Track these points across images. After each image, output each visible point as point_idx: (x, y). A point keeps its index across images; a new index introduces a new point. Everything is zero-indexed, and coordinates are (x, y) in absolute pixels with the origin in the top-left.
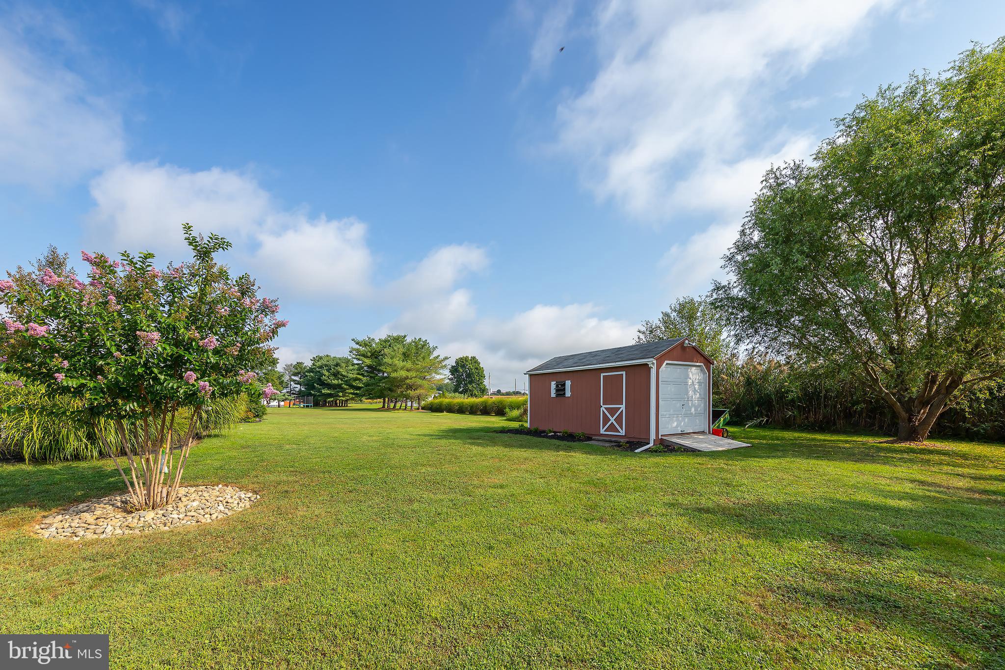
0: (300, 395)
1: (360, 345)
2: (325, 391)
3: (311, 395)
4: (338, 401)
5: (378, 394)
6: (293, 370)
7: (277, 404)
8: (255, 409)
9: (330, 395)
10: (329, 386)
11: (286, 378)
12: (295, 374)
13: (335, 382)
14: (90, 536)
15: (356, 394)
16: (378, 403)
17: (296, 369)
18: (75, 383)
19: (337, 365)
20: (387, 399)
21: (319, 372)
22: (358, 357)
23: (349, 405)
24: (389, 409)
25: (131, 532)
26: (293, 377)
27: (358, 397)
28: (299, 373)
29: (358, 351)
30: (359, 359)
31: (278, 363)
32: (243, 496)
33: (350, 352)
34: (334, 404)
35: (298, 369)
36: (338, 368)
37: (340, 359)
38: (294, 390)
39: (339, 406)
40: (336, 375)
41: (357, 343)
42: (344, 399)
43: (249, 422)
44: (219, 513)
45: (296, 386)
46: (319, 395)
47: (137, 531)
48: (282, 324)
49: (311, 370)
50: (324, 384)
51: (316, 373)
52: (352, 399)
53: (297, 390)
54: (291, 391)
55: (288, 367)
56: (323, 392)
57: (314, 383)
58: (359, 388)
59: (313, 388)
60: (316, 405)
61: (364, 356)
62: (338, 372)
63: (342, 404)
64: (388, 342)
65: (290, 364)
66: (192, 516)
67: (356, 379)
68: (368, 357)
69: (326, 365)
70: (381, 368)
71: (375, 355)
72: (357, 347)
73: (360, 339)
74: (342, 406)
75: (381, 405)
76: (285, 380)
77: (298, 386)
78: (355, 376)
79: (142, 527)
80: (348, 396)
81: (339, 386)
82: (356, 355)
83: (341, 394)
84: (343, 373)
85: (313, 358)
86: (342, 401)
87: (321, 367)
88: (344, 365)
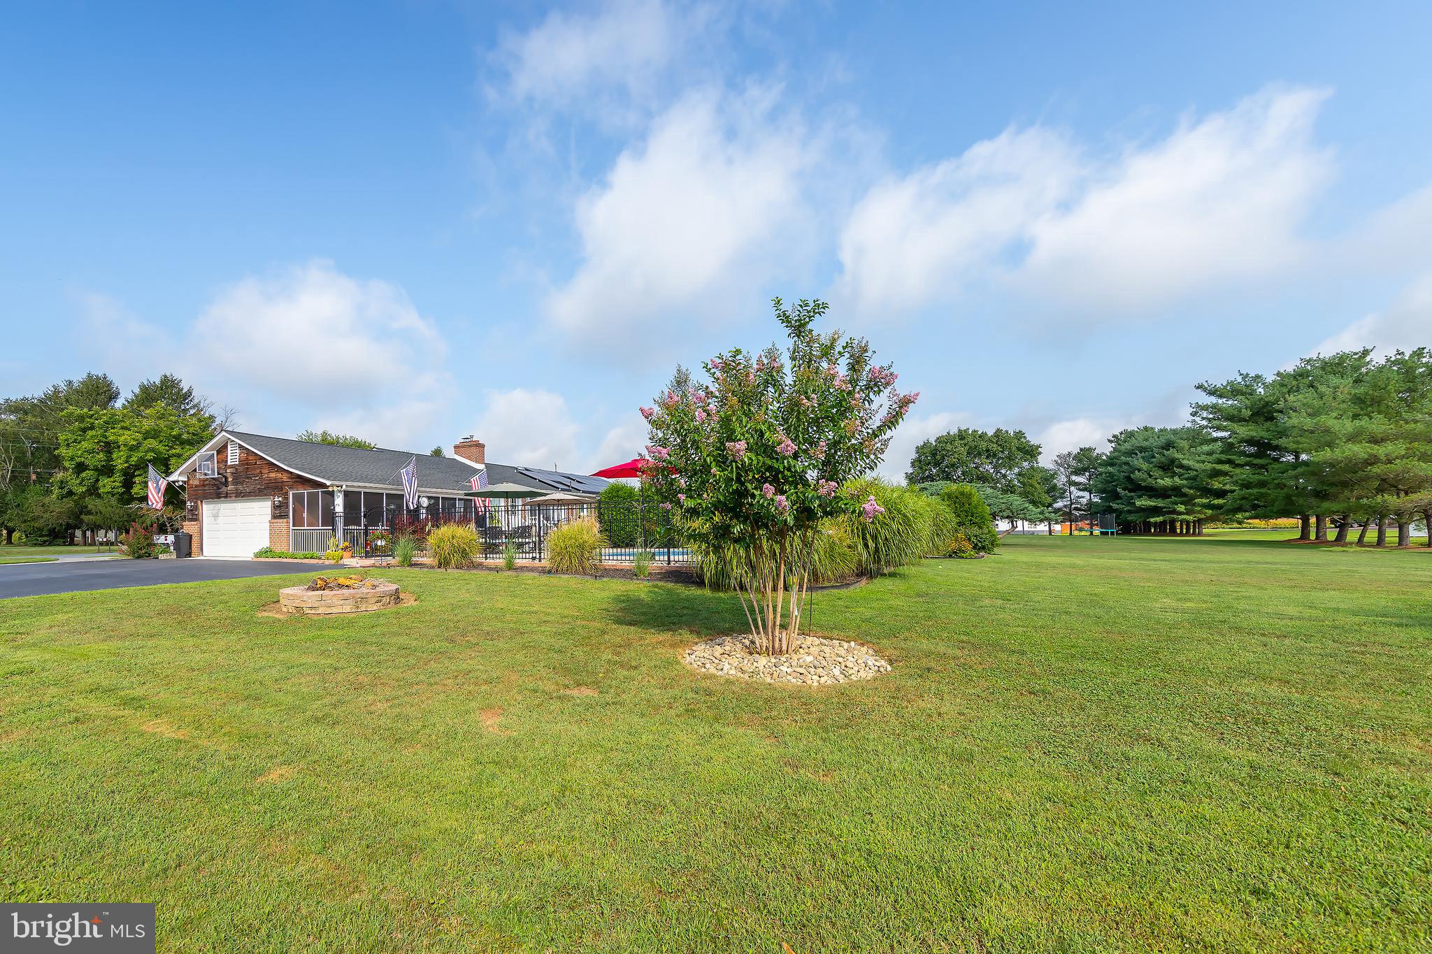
0: (1092, 513)
1: (1221, 396)
2: (1143, 502)
3: (1110, 510)
4: (1178, 525)
5: (1279, 505)
6: (1074, 463)
7: (1047, 528)
8: (976, 536)
9: (1156, 511)
10: (1152, 492)
11: (1061, 480)
12: (1078, 472)
13: (1167, 482)
14: (713, 671)
15: (1219, 507)
16: (1289, 526)
17: (1080, 461)
18: (693, 503)
19: (1169, 445)
20: (1313, 520)
21: (1127, 464)
22: (1217, 422)
23: (1204, 531)
24: (1321, 541)
25: (742, 675)
26: (1074, 478)
27: (1225, 514)
28: (1085, 470)
29: (1214, 408)
30: (1218, 428)
31: (1040, 453)
32: (870, 663)
33: (1193, 414)
34: (1167, 529)
35: (1084, 461)
36: (1172, 453)
37: (1175, 432)
38: (1078, 503)
39: (1181, 534)
40: (1168, 467)
41: (1213, 392)
42: (1190, 518)
43: (963, 557)
44: (831, 677)
45: (1081, 493)
46: (1129, 512)
47: (746, 676)
48: (905, 402)
49: (1111, 462)
50: (1138, 488)
51: (1120, 466)
52: (1211, 519)
53: (1084, 501)
54: (1072, 504)
55: (1063, 460)
56: (1138, 503)
57: (1116, 486)
58: (1221, 494)
59: (1116, 496)
60: (1127, 529)
61: (1231, 418)
62: (1173, 461)
63: (1188, 529)
64: (1301, 379)
65: (1065, 452)
66: (801, 674)
67: (1216, 474)
68: (1245, 420)
69: (1142, 449)
70: (1283, 442)
71: (1264, 412)
72: (1213, 400)
73: (1219, 382)
74: (1188, 533)
75: (1297, 535)
76: (1060, 485)
77: (1086, 494)
78: (1209, 466)
79: (752, 672)
80: (1199, 512)
81: (1176, 490)
82: (1209, 420)
83: (1181, 508)
84: (1185, 462)
85: (1114, 436)
86: (1188, 523)
87: (1131, 453)
88: (1185, 444)
